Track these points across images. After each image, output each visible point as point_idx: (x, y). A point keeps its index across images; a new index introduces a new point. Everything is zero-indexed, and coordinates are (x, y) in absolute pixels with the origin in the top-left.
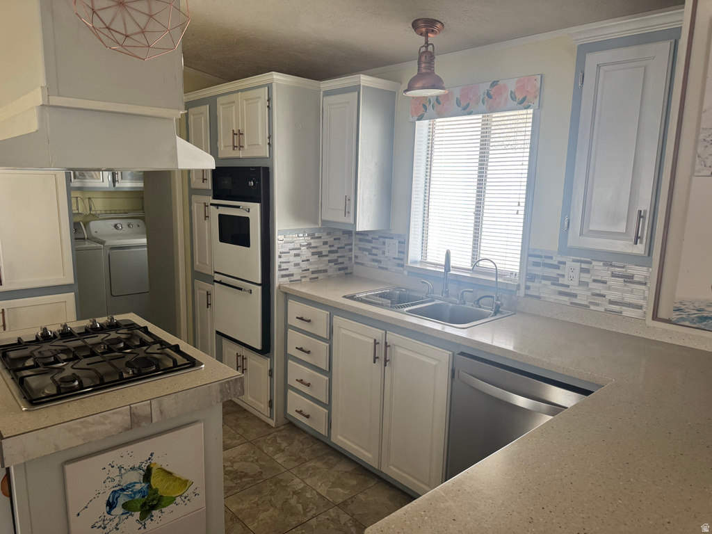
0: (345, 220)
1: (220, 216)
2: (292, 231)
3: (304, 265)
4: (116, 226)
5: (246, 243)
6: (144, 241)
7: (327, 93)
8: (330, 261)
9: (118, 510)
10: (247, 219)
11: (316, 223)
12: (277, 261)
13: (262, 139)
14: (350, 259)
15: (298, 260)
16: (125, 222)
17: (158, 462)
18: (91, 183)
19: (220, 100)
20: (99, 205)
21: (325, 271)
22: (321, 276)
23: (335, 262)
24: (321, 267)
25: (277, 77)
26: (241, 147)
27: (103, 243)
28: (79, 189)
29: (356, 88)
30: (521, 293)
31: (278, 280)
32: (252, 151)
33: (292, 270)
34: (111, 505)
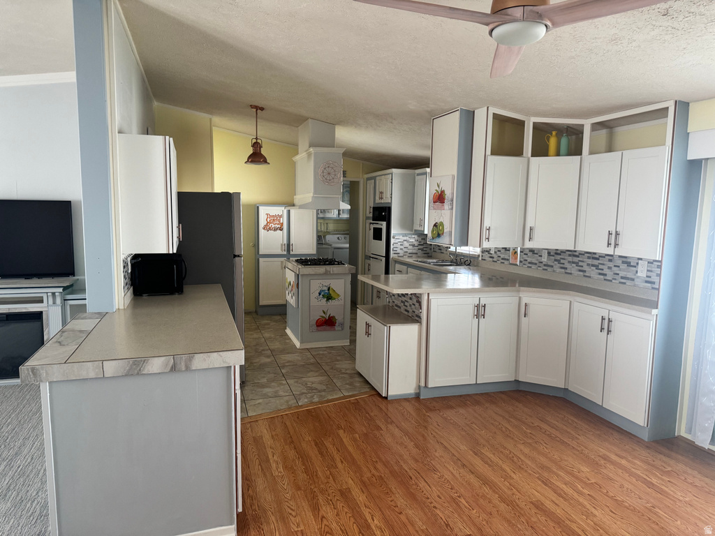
0: (420, 229)
1: (374, 228)
2: (399, 234)
3: (405, 250)
4: (338, 238)
5: (380, 239)
6: (348, 245)
7: (418, 175)
8: (419, 249)
9: (321, 296)
10: (381, 229)
11: (412, 231)
12: (392, 247)
13: (389, 196)
14: (431, 249)
15: (402, 247)
16: (343, 236)
17: (332, 286)
18: (328, 215)
19: (378, 178)
20: (331, 227)
21: (417, 254)
22: (414, 255)
23: (422, 250)
24: (414, 251)
25: (395, 171)
26: (382, 198)
27: (331, 245)
28: (323, 218)
29: (426, 173)
30: (480, 259)
31: (392, 255)
32: (386, 200)
33: (399, 251)
34: (320, 294)
